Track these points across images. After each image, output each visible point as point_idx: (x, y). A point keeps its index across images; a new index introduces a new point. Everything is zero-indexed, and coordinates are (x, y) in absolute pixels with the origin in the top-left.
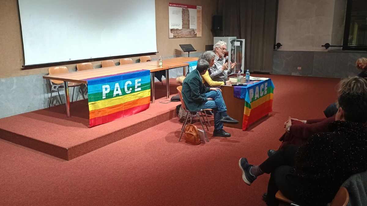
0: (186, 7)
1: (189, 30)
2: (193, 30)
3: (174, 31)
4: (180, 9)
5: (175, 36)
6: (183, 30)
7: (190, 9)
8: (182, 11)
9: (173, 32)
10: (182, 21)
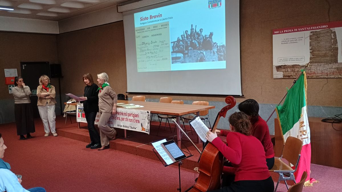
0: (325, 26)
3: (285, 68)
5: (289, 75)
6: (312, 66)
8: (310, 36)
9: (284, 70)
10: (309, 51)
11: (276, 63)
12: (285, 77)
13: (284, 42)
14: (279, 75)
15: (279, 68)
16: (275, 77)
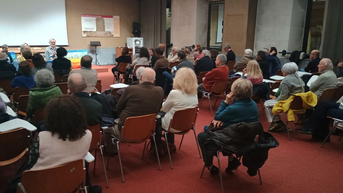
0: (101, 17)
1: (104, 32)
2: (110, 32)
4: (94, 18)
6: (97, 32)
7: (104, 18)
8: (96, 20)
9: (87, 33)
10: (96, 26)
11: (83, 30)
12: (88, 36)
13: (86, 21)
14: (85, 35)
15: (84, 32)
16: (83, 36)
